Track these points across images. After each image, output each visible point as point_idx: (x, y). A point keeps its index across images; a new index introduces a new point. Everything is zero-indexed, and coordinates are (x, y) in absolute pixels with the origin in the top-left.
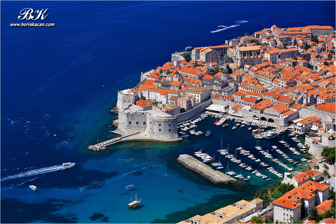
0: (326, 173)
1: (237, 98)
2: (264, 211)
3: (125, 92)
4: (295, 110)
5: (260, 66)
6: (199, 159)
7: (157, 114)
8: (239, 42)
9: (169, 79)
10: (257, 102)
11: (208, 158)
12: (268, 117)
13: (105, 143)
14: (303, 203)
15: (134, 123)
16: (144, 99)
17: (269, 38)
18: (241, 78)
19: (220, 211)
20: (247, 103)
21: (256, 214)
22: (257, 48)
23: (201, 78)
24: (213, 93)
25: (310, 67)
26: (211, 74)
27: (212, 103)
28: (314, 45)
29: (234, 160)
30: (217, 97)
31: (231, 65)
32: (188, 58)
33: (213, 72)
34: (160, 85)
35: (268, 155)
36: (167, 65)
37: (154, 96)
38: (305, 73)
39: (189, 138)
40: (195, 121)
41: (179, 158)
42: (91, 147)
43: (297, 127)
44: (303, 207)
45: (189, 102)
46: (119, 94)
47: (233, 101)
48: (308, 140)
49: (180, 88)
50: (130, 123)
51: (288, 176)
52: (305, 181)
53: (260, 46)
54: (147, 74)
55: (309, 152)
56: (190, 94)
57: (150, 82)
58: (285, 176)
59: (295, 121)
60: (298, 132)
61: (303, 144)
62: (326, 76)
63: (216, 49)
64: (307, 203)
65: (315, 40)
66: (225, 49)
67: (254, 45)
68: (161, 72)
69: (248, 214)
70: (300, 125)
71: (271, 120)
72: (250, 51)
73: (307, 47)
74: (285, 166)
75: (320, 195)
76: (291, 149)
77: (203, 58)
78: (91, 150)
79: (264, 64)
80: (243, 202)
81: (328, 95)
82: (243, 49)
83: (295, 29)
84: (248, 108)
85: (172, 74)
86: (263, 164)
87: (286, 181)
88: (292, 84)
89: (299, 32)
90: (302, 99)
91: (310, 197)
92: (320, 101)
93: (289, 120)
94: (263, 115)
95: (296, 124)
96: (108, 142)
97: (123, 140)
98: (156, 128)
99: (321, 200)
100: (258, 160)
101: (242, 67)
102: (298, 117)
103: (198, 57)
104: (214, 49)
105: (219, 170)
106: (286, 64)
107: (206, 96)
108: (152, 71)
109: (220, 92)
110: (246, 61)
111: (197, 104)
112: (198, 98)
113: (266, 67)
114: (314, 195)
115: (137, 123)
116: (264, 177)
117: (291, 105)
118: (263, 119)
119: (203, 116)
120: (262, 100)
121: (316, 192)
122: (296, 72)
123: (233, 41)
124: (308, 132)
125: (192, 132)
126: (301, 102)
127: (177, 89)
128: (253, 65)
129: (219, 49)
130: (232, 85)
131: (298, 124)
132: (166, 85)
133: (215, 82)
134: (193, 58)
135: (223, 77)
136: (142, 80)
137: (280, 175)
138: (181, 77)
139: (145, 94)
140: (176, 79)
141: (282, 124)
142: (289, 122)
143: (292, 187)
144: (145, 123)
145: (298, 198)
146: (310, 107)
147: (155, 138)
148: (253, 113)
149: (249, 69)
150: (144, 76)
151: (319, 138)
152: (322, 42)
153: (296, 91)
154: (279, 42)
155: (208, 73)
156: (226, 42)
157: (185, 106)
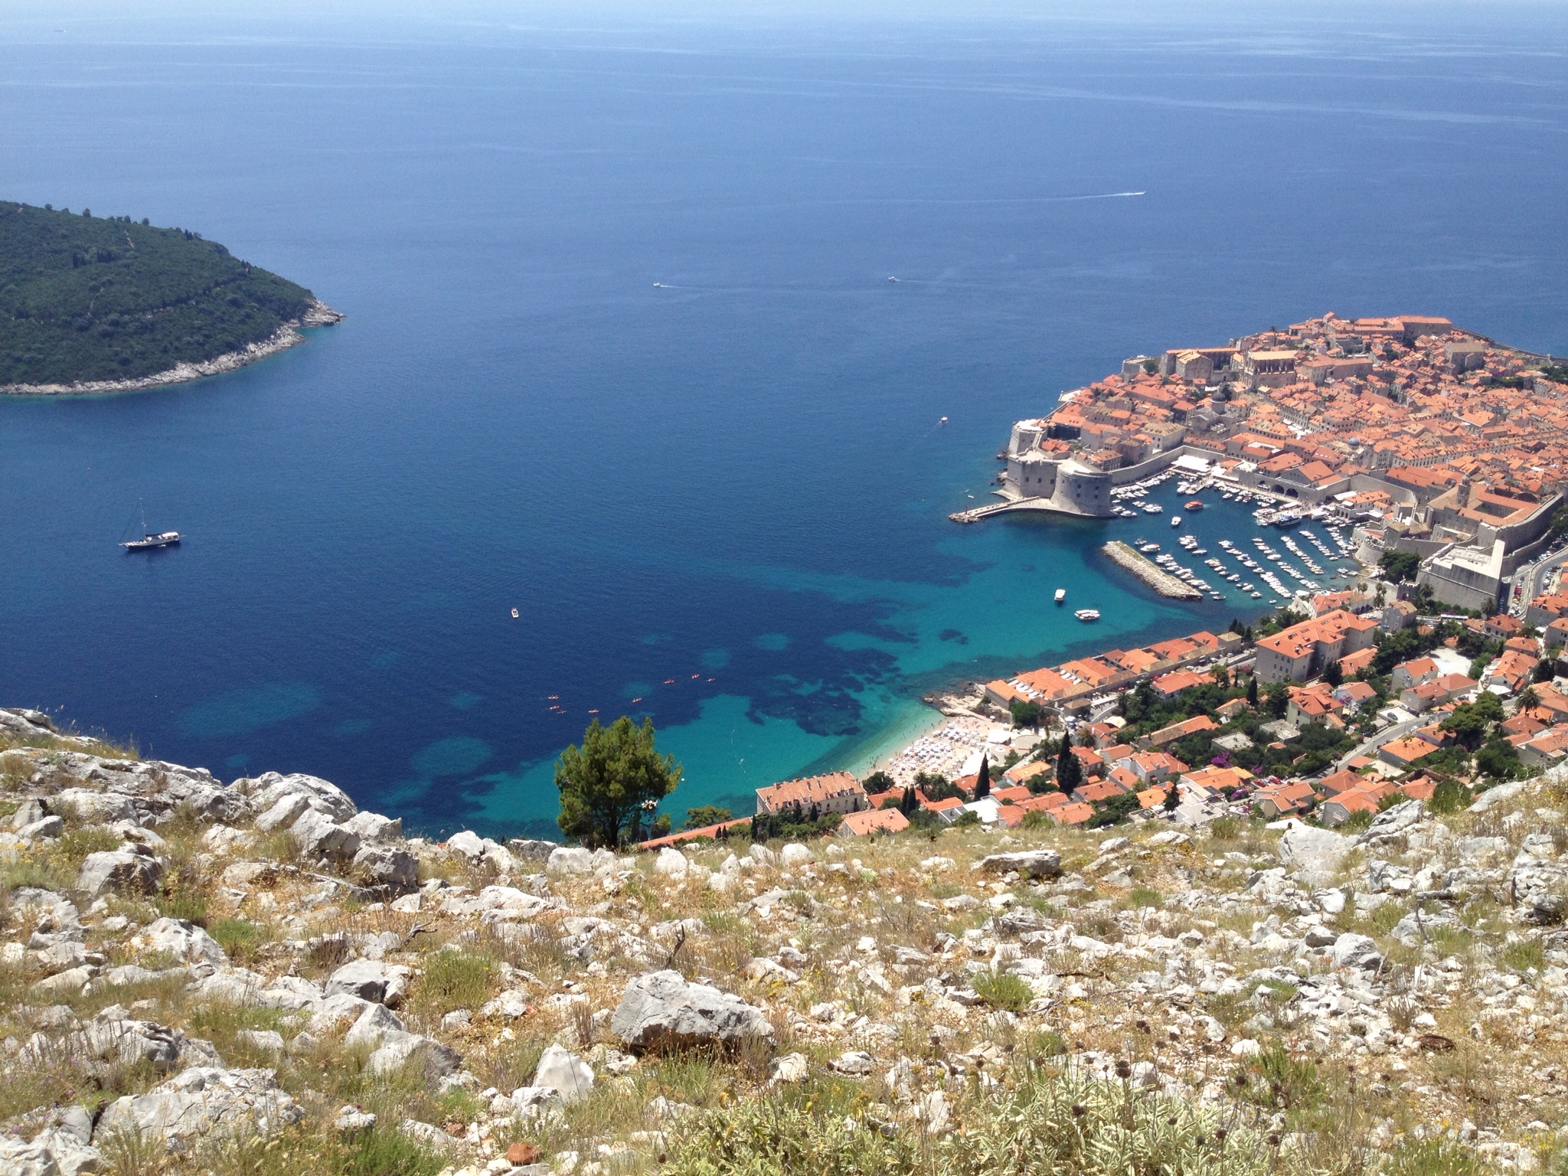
0: (1379, 599)
2: (1236, 657)
3: (1028, 423)
5: (1288, 389)
7: (1075, 467)
8: (1256, 342)
10: (1272, 456)
12: (1286, 486)
13: (979, 510)
15: (1033, 480)
17: (1316, 337)
18: (1248, 410)
20: (1251, 457)
22: (1289, 355)
23: (1170, 406)
26: (1189, 400)
27: (1183, 454)
28: (1405, 354)
31: (1233, 386)
33: (1196, 397)
38: (1377, 408)
41: (1106, 548)
42: (954, 515)
43: (1342, 509)
45: (1139, 450)
46: (1015, 426)
47: (1225, 451)
48: (1359, 535)
51: (1303, 597)
53: (1295, 352)
55: (1357, 556)
58: (1297, 597)
59: (1339, 497)
65: (1410, 343)
67: (1284, 349)
68: (1097, 392)
70: (1350, 505)
71: (1292, 493)
72: (1277, 361)
78: (954, 521)
79: (1298, 387)
80: (1204, 635)
81: (1416, 451)
82: (1262, 356)
84: (1254, 466)
85: (1116, 397)
87: (1296, 605)
89: (1380, 329)
91: (1331, 641)
93: (1329, 494)
95: (1341, 502)
96: (985, 509)
97: (1010, 507)
98: (1072, 491)
101: (1254, 389)
102: (1348, 490)
103: (1172, 367)
104: (1204, 354)
106: (1342, 389)
107: (1175, 440)
108: (1080, 390)
110: (1262, 380)
112: (1159, 442)
114: (1340, 637)
115: (1040, 481)
117: (1338, 466)
118: (1278, 489)
119: (1163, 475)
120: (1281, 453)
121: (1348, 631)
122: (1360, 404)
123: (1243, 340)
127: (1121, 424)
128: (1276, 387)
129: (1215, 353)
131: (1345, 503)
135: (1213, 407)
137: (1286, 593)
141: (1314, 501)
142: (1327, 498)
145: (1308, 640)
148: (1260, 477)
149: (1267, 394)
150: (1064, 399)
152: (1422, 348)
153: (1353, 440)
155: (1185, 398)
156: (1231, 341)
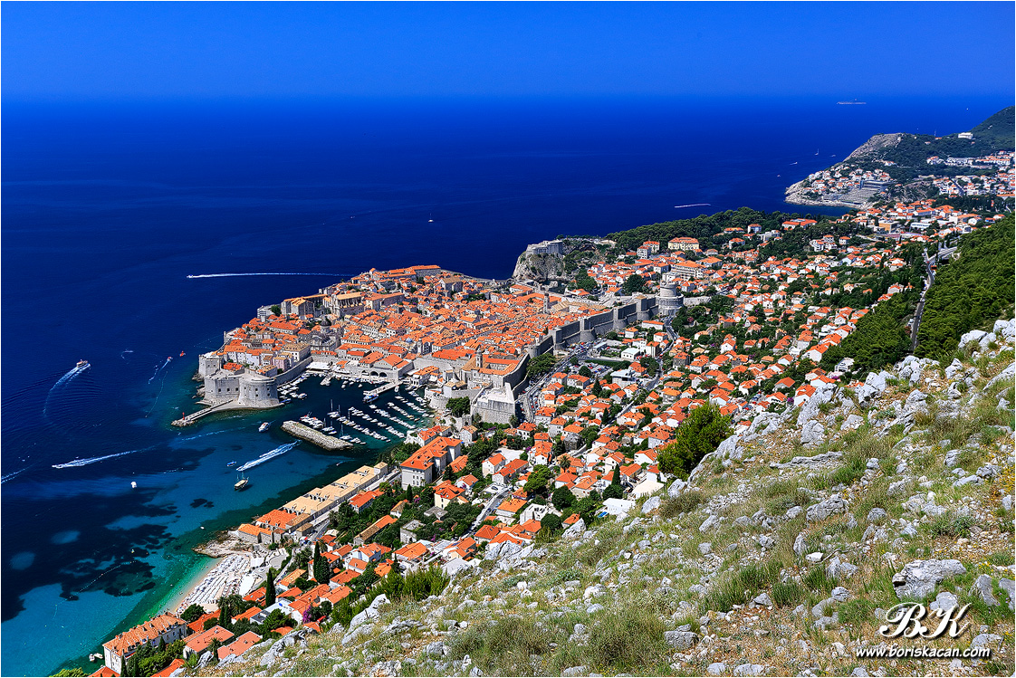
0: (453, 427)
1: (341, 352)
2: (389, 476)
3: (208, 355)
4: (409, 361)
5: (362, 315)
6: (307, 424)
7: (250, 378)
8: (335, 289)
9: (259, 336)
10: (366, 355)
11: (317, 422)
12: (379, 371)
13: (192, 416)
14: (435, 462)
15: (224, 391)
16: (232, 361)
17: (368, 283)
18: (342, 329)
19: (341, 481)
20: (354, 357)
21: (381, 480)
22: (357, 295)
23: (296, 333)
24: (312, 349)
25: (419, 312)
26: (307, 328)
27: (312, 361)
28: (421, 287)
29: (347, 422)
30: (318, 353)
31: (329, 316)
32: (277, 312)
33: (309, 326)
34: (249, 345)
35: (383, 413)
36: (253, 323)
37: (243, 358)
38: (414, 319)
39: (291, 402)
40: (296, 382)
41: (284, 426)
42: (175, 423)
43: (414, 380)
44: (434, 466)
45: (286, 362)
46: (201, 358)
47: (337, 356)
48: (428, 393)
49: (274, 346)
50: (220, 390)
51: (411, 435)
52: (432, 438)
53: (360, 293)
54: (230, 333)
55: (431, 406)
56: (287, 352)
57: (236, 343)
58: (408, 435)
60: (415, 385)
61: (423, 397)
62: (438, 321)
63: (309, 300)
64: (438, 462)
65: (421, 281)
66: (321, 299)
67: (353, 292)
68: (248, 329)
69: (372, 482)
70: (417, 376)
71: (383, 375)
72: (350, 300)
73: (413, 290)
74: (405, 424)
75: (452, 451)
76: (409, 404)
77: (295, 310)
78: (177, 426)
79: (368, 313)
80: (365, 468)
81: (443, 341)
82: (341, 297)
83: (397, 271)
84: (357, 362)
85: (262, 331)
86: (379, 424)
87: (410, 440)
88: (401, 332)
89: (402, 275)
90: (416, 348)
91: (441, 455)
92: (435, 349)
93: (404, 372)
94: (373, 370)
95: (412, 376)
96: (196, 414)
97: (213, 410)
98: (252, 394)
99: (453, 457)
100: (375, 420)
101: (342, 317)
102: (413, 368)
103: (289, 310)
104: (307, 299)
105: (332, 435)
106: (391, 311)
107: (305, 353)
108: (237, 329)
109: (321, 347)
110: (345, 311)
111: (295, 364)
112: (297, 356)
113: (369, 316)
114: (445, 452)
115: (228, 390)
116: (383, 438)
117: (404, 356)
118: (374, 373)
119: (305, 376)
120: (370, 352)
121: (447, 449)
122: (404, 318)
123: (327, 290)
124: (425, 384)
125: (294, 395)
126: (415, 350)
127: (270, 348)
128: (354, 314)
129: (313, 299)
130: (333, 338)
131: (415, 376)
132: (257, 345)
133: (314, 336)
134: (283, 311)
135: (322, 330)
136: (226, 341)
137: (400, 435)
138: (273, 335)
139: (233, 356)
140: (267, 336)
141: (396, 378)
142: (403, 375)
143: (417, 447)
144: (237, 389)
145: (428, 458)
146: (425, 356)
147: (251, 405)
148: (362, 368)
149: (350, 319)
150: (228, 336)
151: (440, 390)
152: (428, 283)
153: (408, 339)
154: (380, 287)
155: (303, 327)
156: (320, 291)
157: (282, 367)
